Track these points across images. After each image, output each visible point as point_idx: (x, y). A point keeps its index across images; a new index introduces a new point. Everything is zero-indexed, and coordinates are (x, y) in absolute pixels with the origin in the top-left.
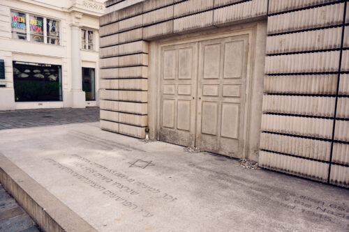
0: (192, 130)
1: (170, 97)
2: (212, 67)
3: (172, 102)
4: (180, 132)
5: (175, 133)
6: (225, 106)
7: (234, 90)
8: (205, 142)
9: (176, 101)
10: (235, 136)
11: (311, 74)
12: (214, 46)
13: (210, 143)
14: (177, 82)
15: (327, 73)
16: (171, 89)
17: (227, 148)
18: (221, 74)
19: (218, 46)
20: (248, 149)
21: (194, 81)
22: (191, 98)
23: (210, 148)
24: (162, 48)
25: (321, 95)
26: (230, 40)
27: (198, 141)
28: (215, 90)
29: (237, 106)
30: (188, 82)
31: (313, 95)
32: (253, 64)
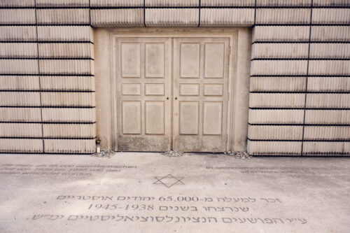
0: (168, 133)
1: (134, 98)
2: (190, 66)
3: (138, 104)
4: (149, 137)
5: (142, 139)
6: (206, 105)
7: (217, 89)
8: (184, 143)
9: (143, 102)
10: (219, 132)
11: (289, 76)
12: (193, 45)
13: (191, 143)
14: (143, 81)
15: (300, 76)
16: (135, 89)
17: (210, 145)
18: (202, 73)
19: (198, 45)
20: (232, 142)
21: (168, 81)
22: (164, 98)
23: (191, 148)
24: (117, 39)
25: (296, 92)
26: (210, 40)
27: (175, 144)
28: (195, 89)
29: (220, 105)
30: (159, 81)
31: (291, 92)
32: (235, 66)
